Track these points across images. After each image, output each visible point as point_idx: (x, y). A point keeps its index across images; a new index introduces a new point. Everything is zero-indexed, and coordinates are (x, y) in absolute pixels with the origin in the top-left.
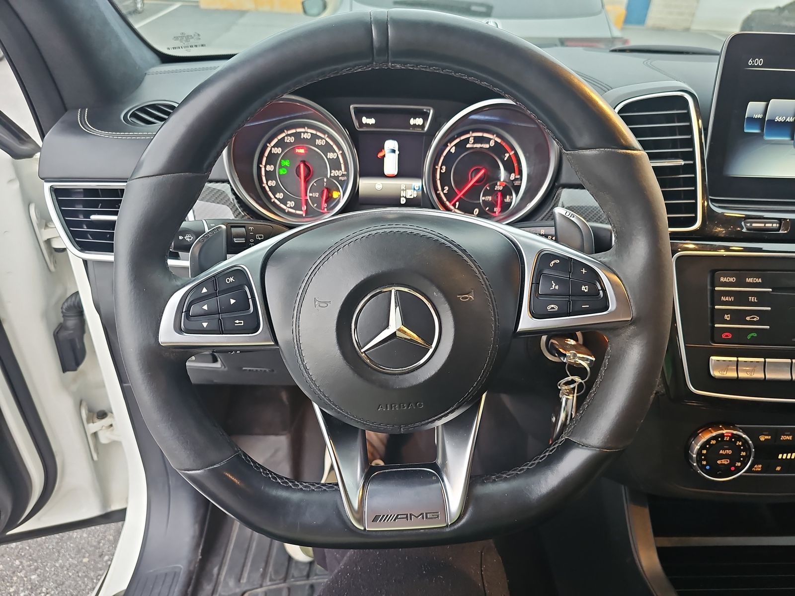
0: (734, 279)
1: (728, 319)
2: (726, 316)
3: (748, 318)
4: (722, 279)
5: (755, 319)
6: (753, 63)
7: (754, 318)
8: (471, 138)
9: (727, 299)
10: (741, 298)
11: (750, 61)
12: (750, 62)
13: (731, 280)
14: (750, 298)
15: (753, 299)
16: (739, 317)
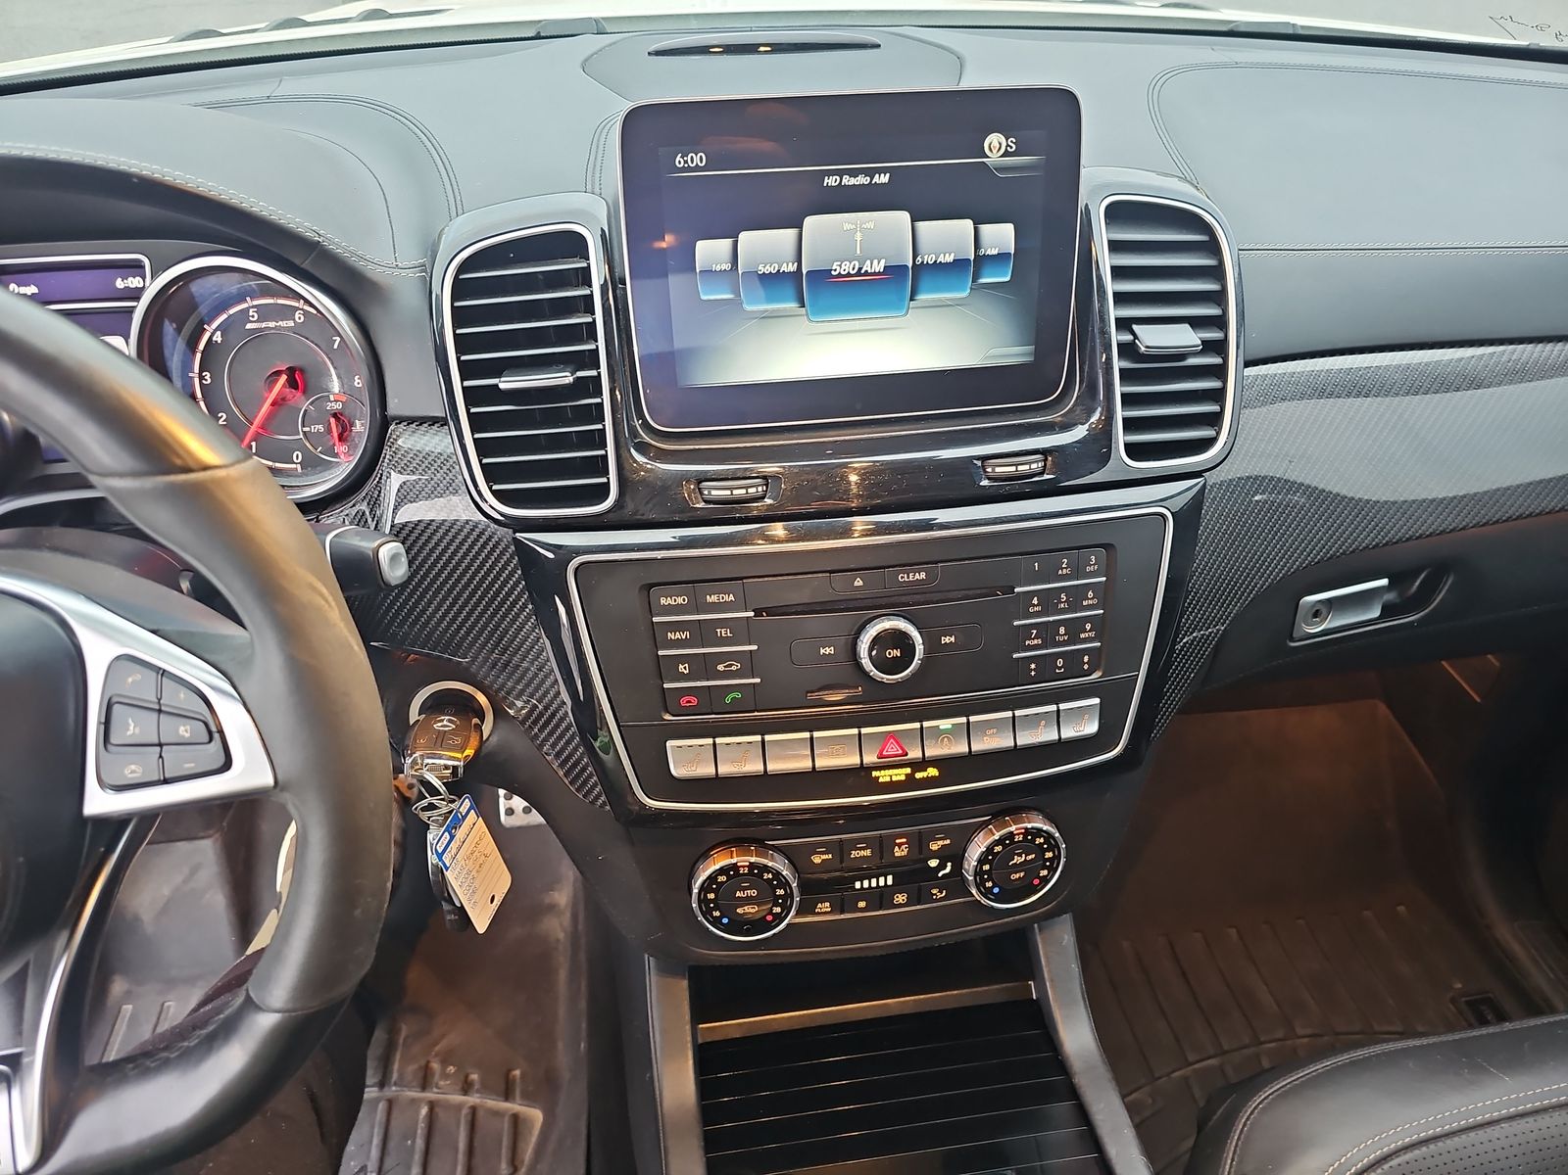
0: (684, 600)
1: (686, 672)
2: (681, 666)
3: (721, 668)
4: (663, 601)
5: (733, 668)
6: (686, 162)
7: (731, 665)
8: (251, 310)
9: (678, 636)
10: (702, 633)
11: (678, 159)
12: (680, 162)
13: (680, 600)
14: (719, 630)
15: (723, 632)
16: (704, 666)
